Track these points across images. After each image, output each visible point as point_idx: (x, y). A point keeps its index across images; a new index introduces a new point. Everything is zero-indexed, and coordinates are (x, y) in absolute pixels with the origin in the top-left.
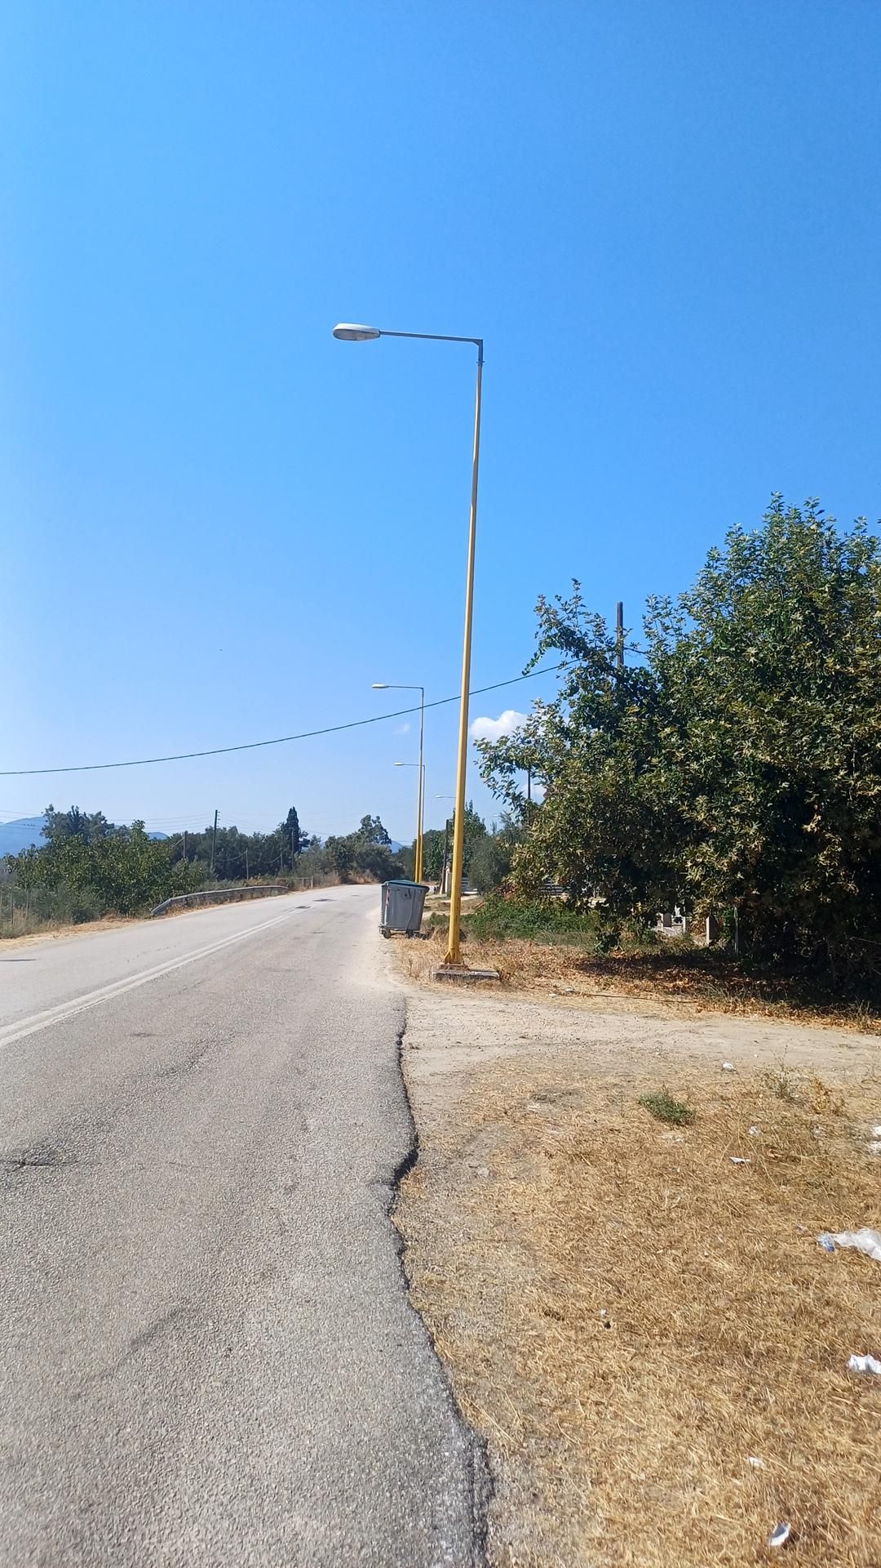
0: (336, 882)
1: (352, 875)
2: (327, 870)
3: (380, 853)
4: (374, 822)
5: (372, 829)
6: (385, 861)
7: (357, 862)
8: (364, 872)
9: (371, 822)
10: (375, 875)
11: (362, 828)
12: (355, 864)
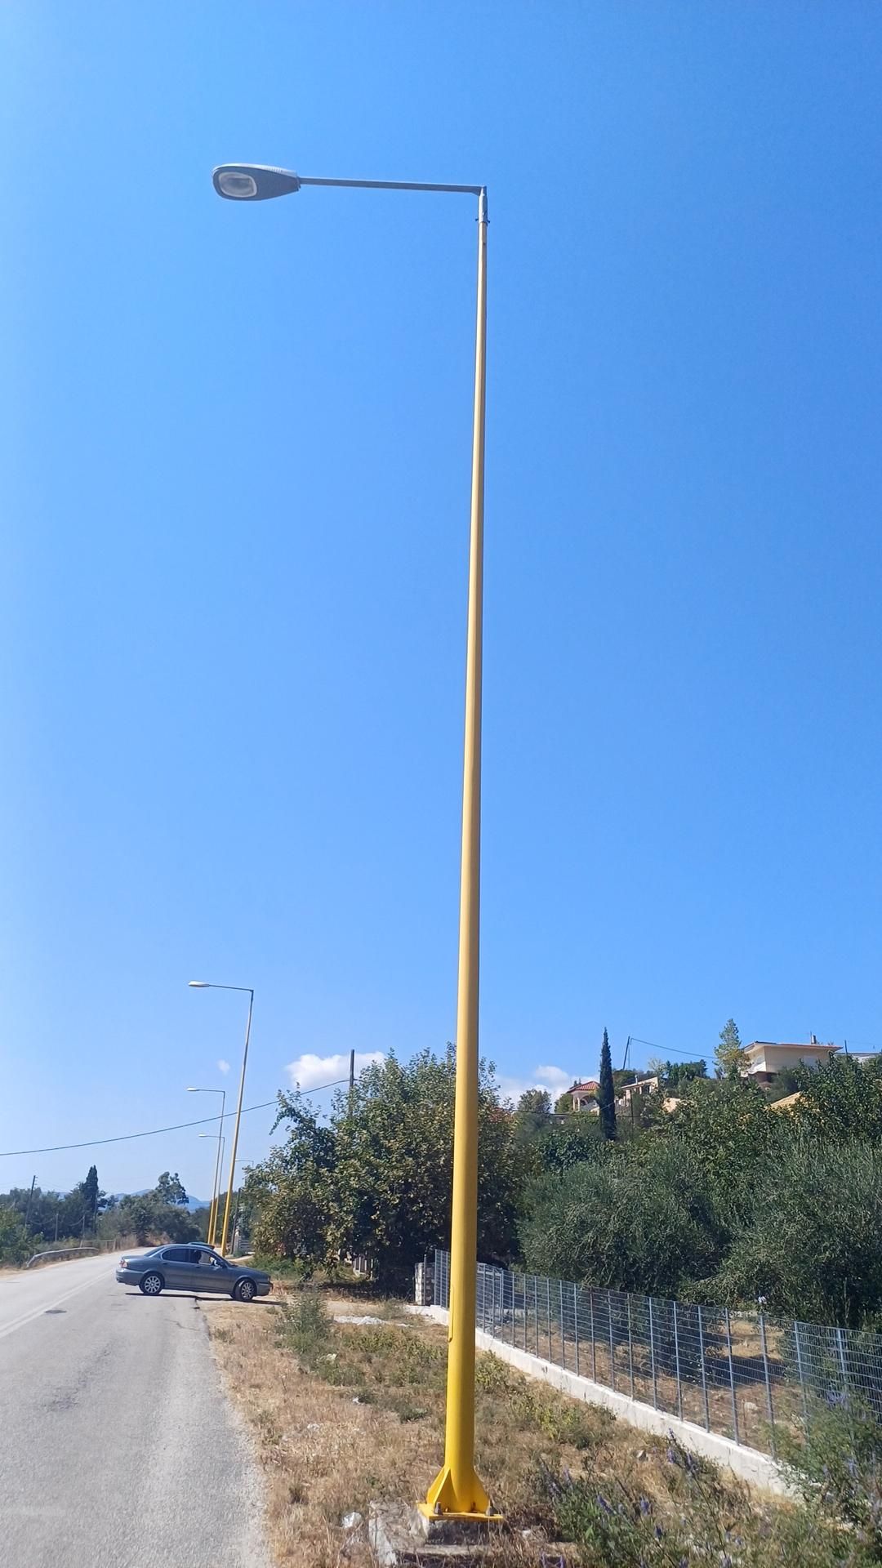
0: (134, 1244)
1: (150, 1238)
2: (126, 1232)
3: (177, 1214)
4: (172, 1180)
5: (170, 1188)
6: (182, 1223)
7: (155, 1225)
8: (161, 1234)
9: (169, 1179)
11: (160, 1186)
12: (152, 1227)
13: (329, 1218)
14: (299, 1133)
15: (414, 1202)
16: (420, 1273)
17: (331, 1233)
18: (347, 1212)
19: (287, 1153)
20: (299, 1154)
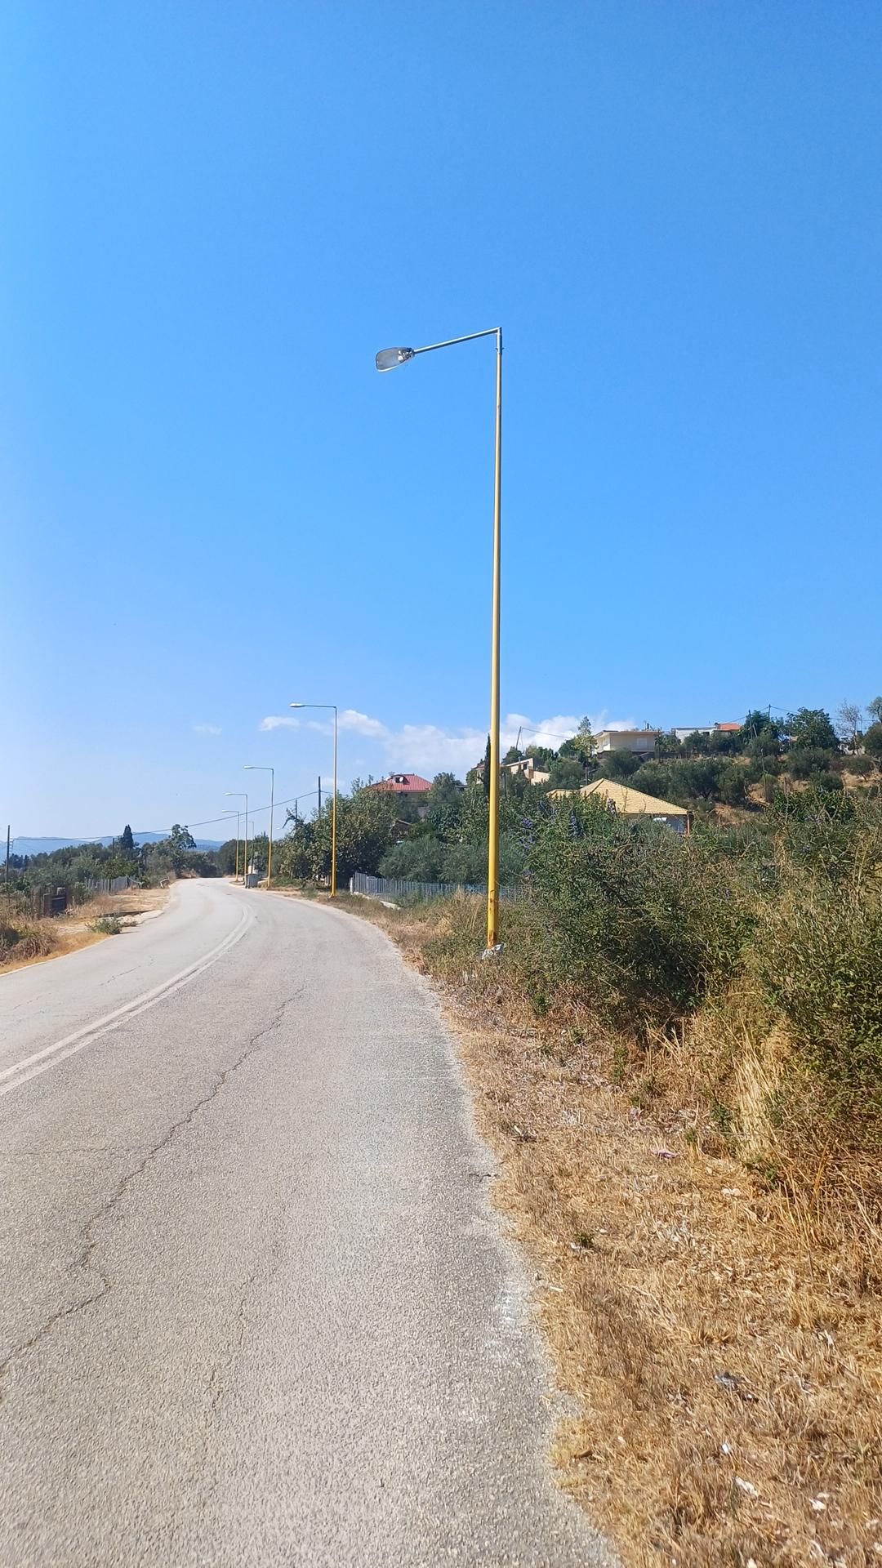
0: (175, 877)
4: (182, 830)
5: (182, 836)
9: (178, 829)
10: (197, 872)
11: (175, 834)
13: (313, 862)
14: (297, 826)
15: (348, 855)
16: (351, 882)
17: (314, 868)
18: (321, 860)
19: (293, 835)
20: (298, 837)
